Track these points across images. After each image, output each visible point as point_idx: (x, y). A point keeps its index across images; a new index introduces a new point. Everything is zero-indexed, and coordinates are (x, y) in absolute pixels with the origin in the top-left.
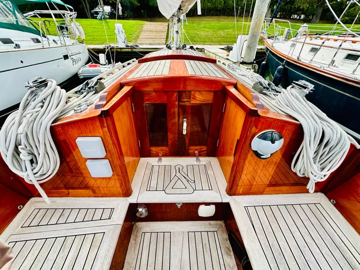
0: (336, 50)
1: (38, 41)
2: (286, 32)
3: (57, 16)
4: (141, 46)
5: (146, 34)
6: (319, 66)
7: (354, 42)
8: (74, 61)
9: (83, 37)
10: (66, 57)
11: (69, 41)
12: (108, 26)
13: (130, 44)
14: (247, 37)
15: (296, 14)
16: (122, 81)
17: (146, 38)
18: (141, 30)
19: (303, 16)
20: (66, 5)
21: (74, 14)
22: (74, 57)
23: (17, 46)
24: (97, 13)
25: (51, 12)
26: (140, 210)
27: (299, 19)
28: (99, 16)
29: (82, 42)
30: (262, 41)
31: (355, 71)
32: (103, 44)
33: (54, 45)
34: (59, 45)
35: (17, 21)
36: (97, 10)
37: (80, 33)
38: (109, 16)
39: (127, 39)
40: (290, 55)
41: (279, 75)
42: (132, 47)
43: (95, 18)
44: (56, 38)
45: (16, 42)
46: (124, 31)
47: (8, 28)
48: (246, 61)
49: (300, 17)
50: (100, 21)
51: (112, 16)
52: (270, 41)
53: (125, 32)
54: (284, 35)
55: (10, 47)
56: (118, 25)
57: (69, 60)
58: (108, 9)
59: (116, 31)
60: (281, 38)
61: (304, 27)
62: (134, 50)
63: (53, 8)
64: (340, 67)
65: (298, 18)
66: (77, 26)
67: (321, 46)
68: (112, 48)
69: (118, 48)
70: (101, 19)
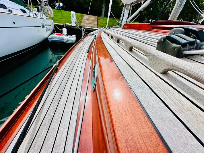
4: (84, 27)
5: (86, 20)
8: (47, 30)
9: (52, 16)
10: (43, 26)
12: (62, 13)
13: (78, 25)
17: (86, 23)
22: (48, 27)
23: (10, 11)
28: (56, 7)
34: (39, 17)
36: (55, 4)
38: (62, 8)
39: (77, 21)
42: (80, 27)
56: (73, 12)
68: (68, 26)
69: (71, 26)
70: (57, 9)
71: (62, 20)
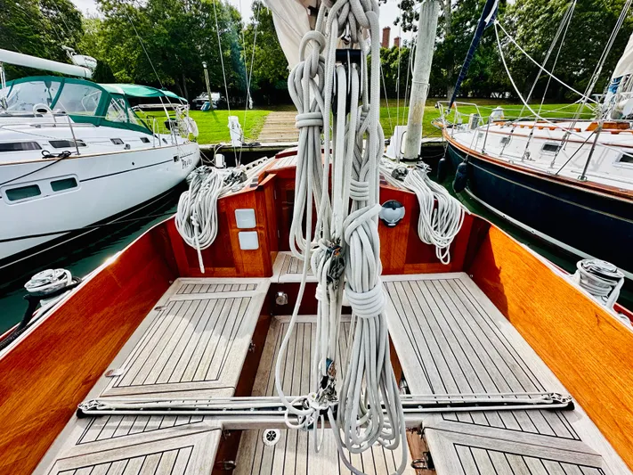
0: (527, 139)
1: (146, 140)
2: (471, 119)
3: (169, 109)
4: (263, 145)
5: (271, 127)
6: (507, 160)
7: (552, 129)
8: (184, 164)
9: (196, 134)
10: (176, 159)
11: (180, 140)
12: (216, 119)
13: (248, 142)
14: (405, 128)
15: (497, 92)
16: (268, 170)
17: (271, 133)
18: (264, 123)
19: (507, 94)
20: (180, 98)
21: (187, 107)
22: (185, 159)
23: (128, 146)
24: (201, 103)
25: (164, 106)
26: (280, 294)
27: (503, 98)
28: (204, 106)
29: (194, 140)
30: (439, 131)
31: (553, 164)
32: (209, 143)
33: (163, 144)
34: (170, 144)
35: (128, 120)
36: (201, 98)
37: (193, 130)
38: (217, 105)
39: (243, 136)
40: (473, 148)
41: (461, 175)
42: (251, 146)
43: (199, 109)
44: (166, 137)
45: (126, 143)
46: (240, 125)
47: (119, 128)
48: (407, 157)
49: (504, 95)
50: (205, 113)
51: (221, 105)
52: (449, 131)
53: (242, 127)
54: (471, 123)
55: (120, 148)
56: (233, 118)
57: (179, 162)
58: (216, 96)
59: (230, 126)
60: (467, 127)
61: (498, 111)
62: (254, 149)
63: (165, 102)
64: (538, 161)
65: (501, 97)
66: (190, 120)
67: (510, 135)
68: (223, 148)
69: (230, 148)
70: (207, 110)
71: (216, 134)
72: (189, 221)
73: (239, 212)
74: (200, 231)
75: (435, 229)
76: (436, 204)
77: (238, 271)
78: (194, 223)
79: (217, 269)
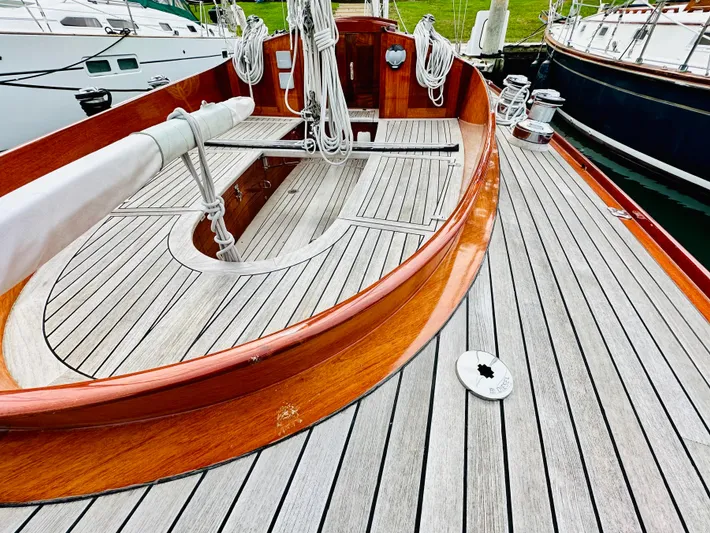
11: (227, 33)
14: (487, 14)
23: (176, 33)
33: (210, 35)
34: (216, 35)
35: (173, 3)
44: (212, 27)
45: (174, 29)
47: (166, 11)
48: (485, 52)
66: (237, 8)
72: (243, 59)
73: (279, 54)
74: (251, 69)
75: (430, 72)
76: (431, 47)
77: (279, 111)
78: (246, 60)
79: (263, 108)
